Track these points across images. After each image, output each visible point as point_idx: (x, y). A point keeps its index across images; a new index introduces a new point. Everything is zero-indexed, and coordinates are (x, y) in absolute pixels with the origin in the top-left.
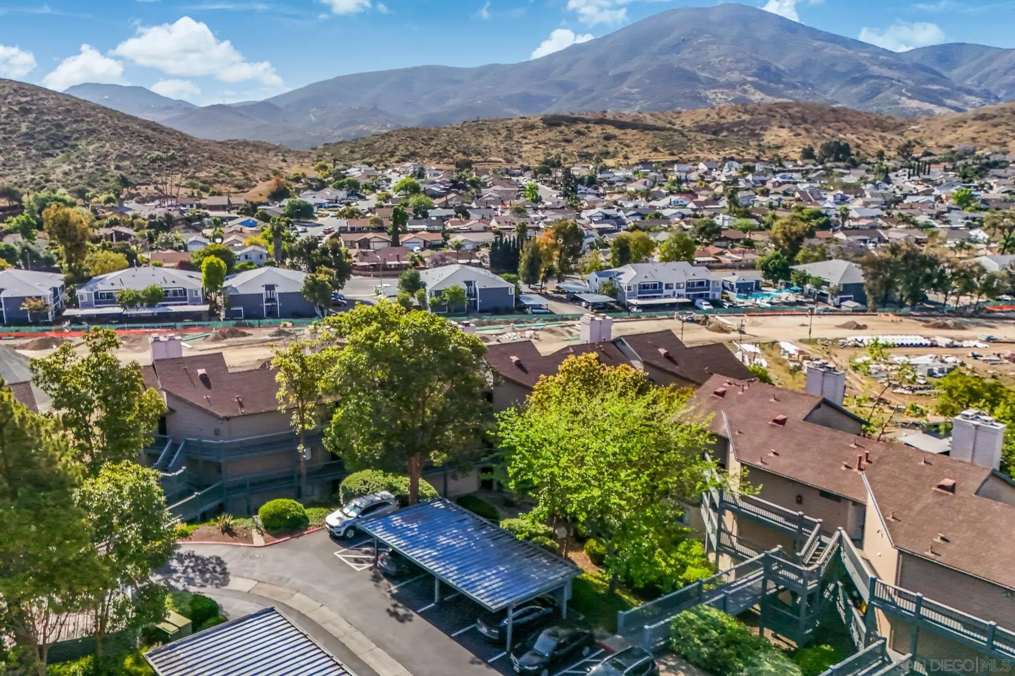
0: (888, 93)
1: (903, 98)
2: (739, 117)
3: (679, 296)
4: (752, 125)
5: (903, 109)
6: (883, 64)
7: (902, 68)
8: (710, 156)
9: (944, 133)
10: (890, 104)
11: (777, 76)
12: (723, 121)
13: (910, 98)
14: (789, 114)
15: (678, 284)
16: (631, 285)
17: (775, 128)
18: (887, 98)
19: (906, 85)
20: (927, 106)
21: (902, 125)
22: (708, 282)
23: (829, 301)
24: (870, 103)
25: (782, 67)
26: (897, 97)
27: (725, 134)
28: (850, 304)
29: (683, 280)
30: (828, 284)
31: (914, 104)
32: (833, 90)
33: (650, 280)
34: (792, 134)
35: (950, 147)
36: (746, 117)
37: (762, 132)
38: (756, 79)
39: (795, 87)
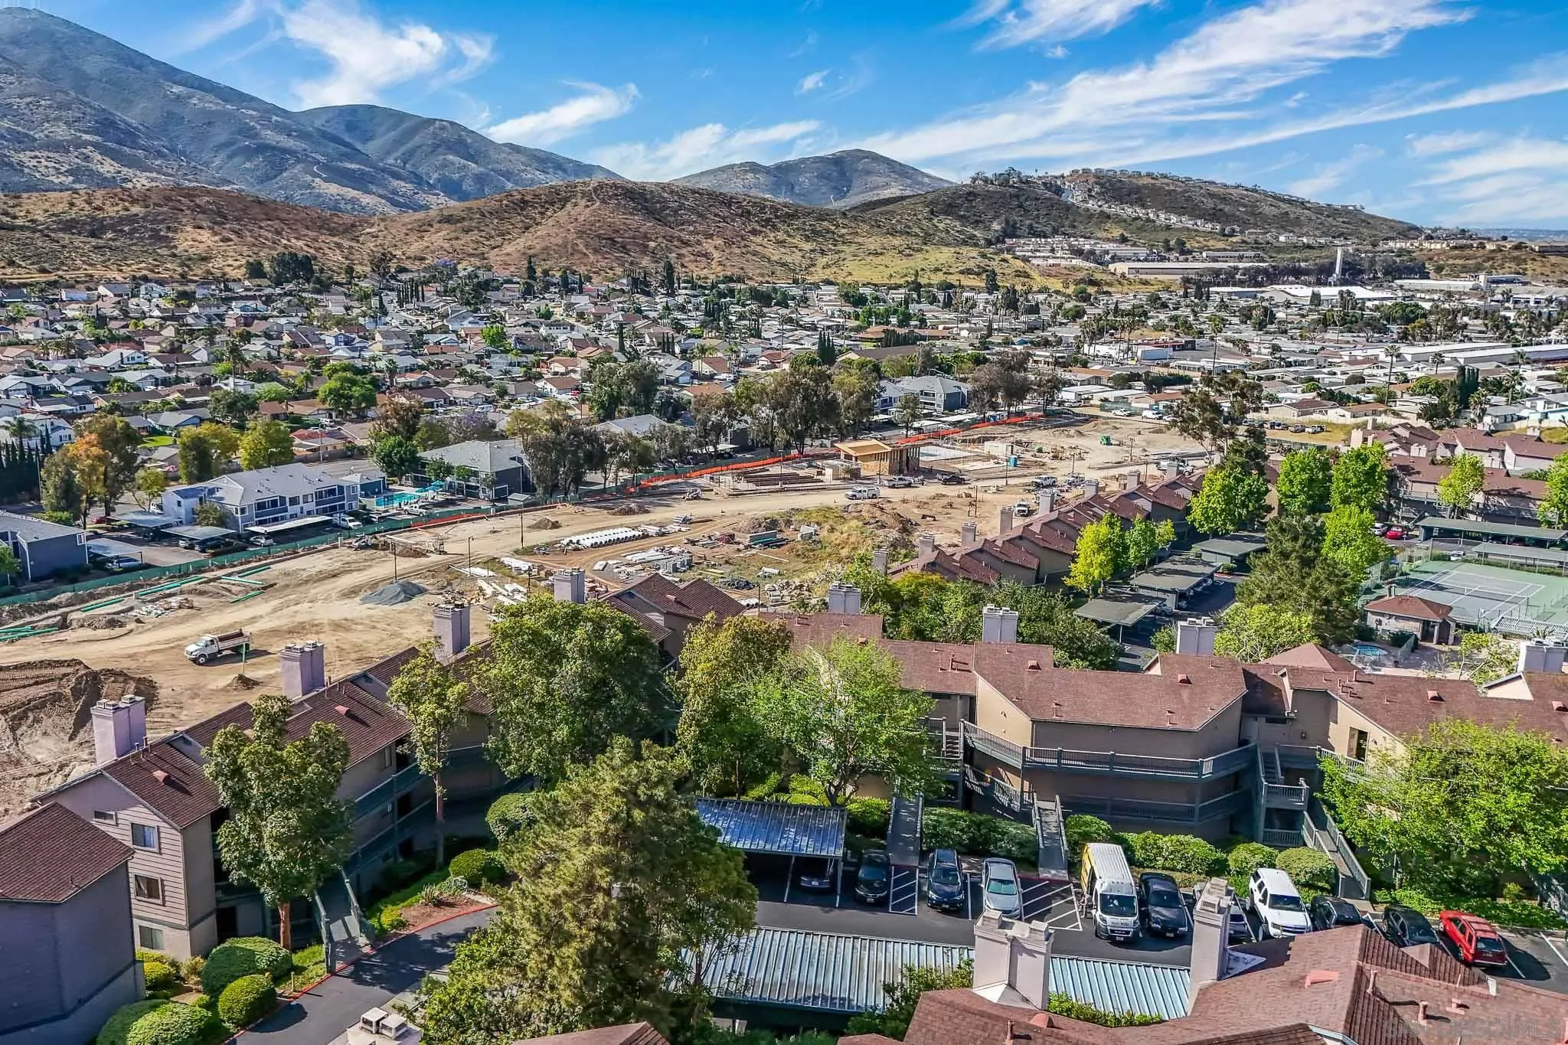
0: (295, 171)
1: (317, 180)
2: (127, 209)
3: (309, 513)
4: (152, 222)
5: (319, 196)
6: (279, 128)
7: (303, 135)
8: (110, 275)
9: (410, 239)
10: (301, 187)
11: (129, 136)
12: (101, 215)
13: (325, 180)
14: (199, 206)
15: (305, 497)
16: (245, 504)
17: (189, 228)
18: (295, 178)
19: (318, 162)
20: (351, 193)
21: (353, 226)
22: (341, 488)
23: (481, 495)
24: (274, 184)
25: (134, 122)
26: (309, 178)
27: (110, 235)
28: (518, 498)
29: (311, 490)
30: (475, 474)
31: (333, 189)
32: (217, 162)
33: (266, 496)
34: (217, 238)
35: (422, 259)
36: (136, 209)
37: (170, 235)
38: (97, 138)
39: (160, 154)
